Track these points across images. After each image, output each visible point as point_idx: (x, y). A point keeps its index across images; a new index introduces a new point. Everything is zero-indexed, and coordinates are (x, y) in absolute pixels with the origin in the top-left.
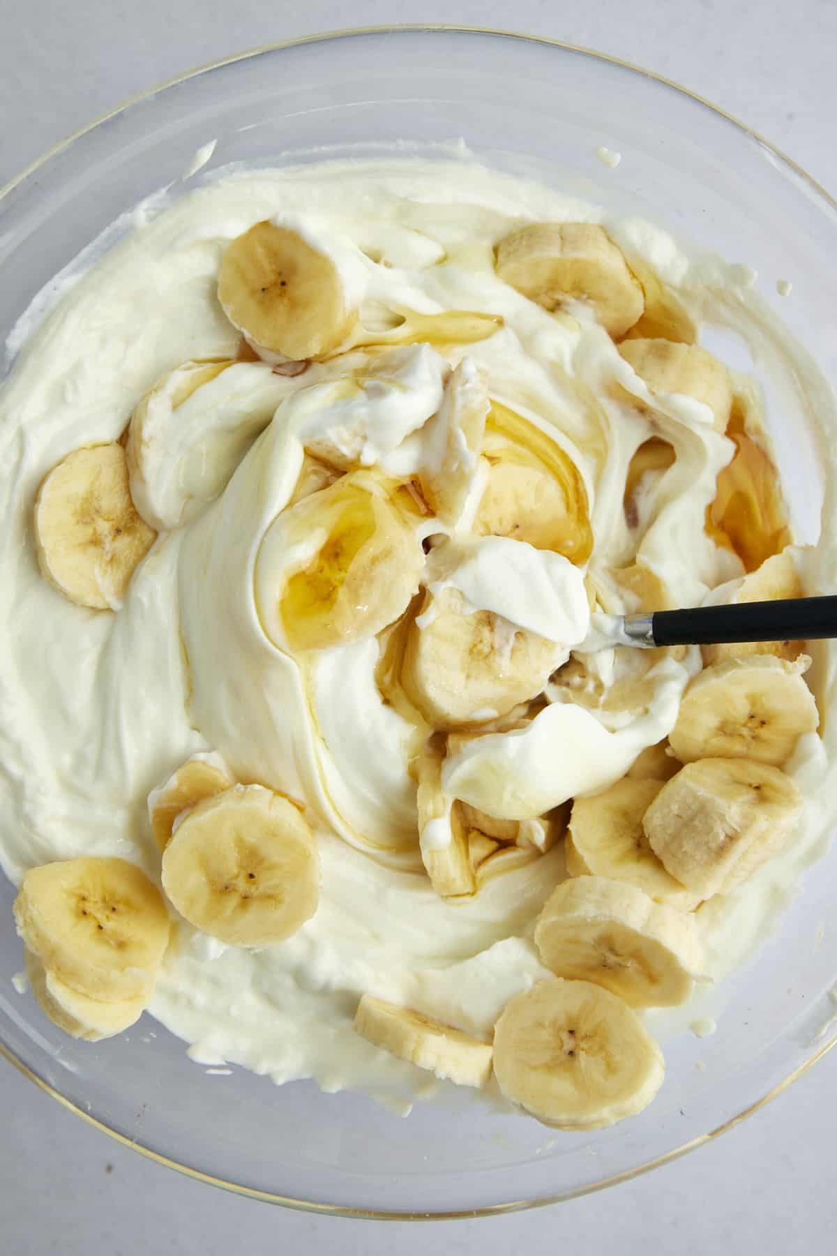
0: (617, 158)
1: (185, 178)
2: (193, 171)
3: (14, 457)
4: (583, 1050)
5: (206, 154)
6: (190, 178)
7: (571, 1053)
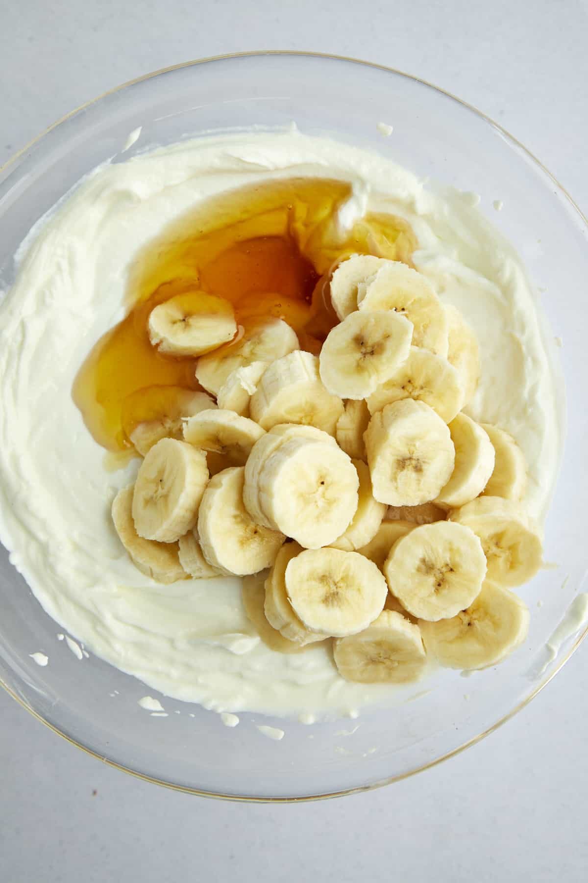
0: (390, 130)
1: (123, 151)
2: (128, 147)
3: (19, 338)
4: (475, 619)
5: (135, 136)
6: (126, 151)
7: (469, 624)
